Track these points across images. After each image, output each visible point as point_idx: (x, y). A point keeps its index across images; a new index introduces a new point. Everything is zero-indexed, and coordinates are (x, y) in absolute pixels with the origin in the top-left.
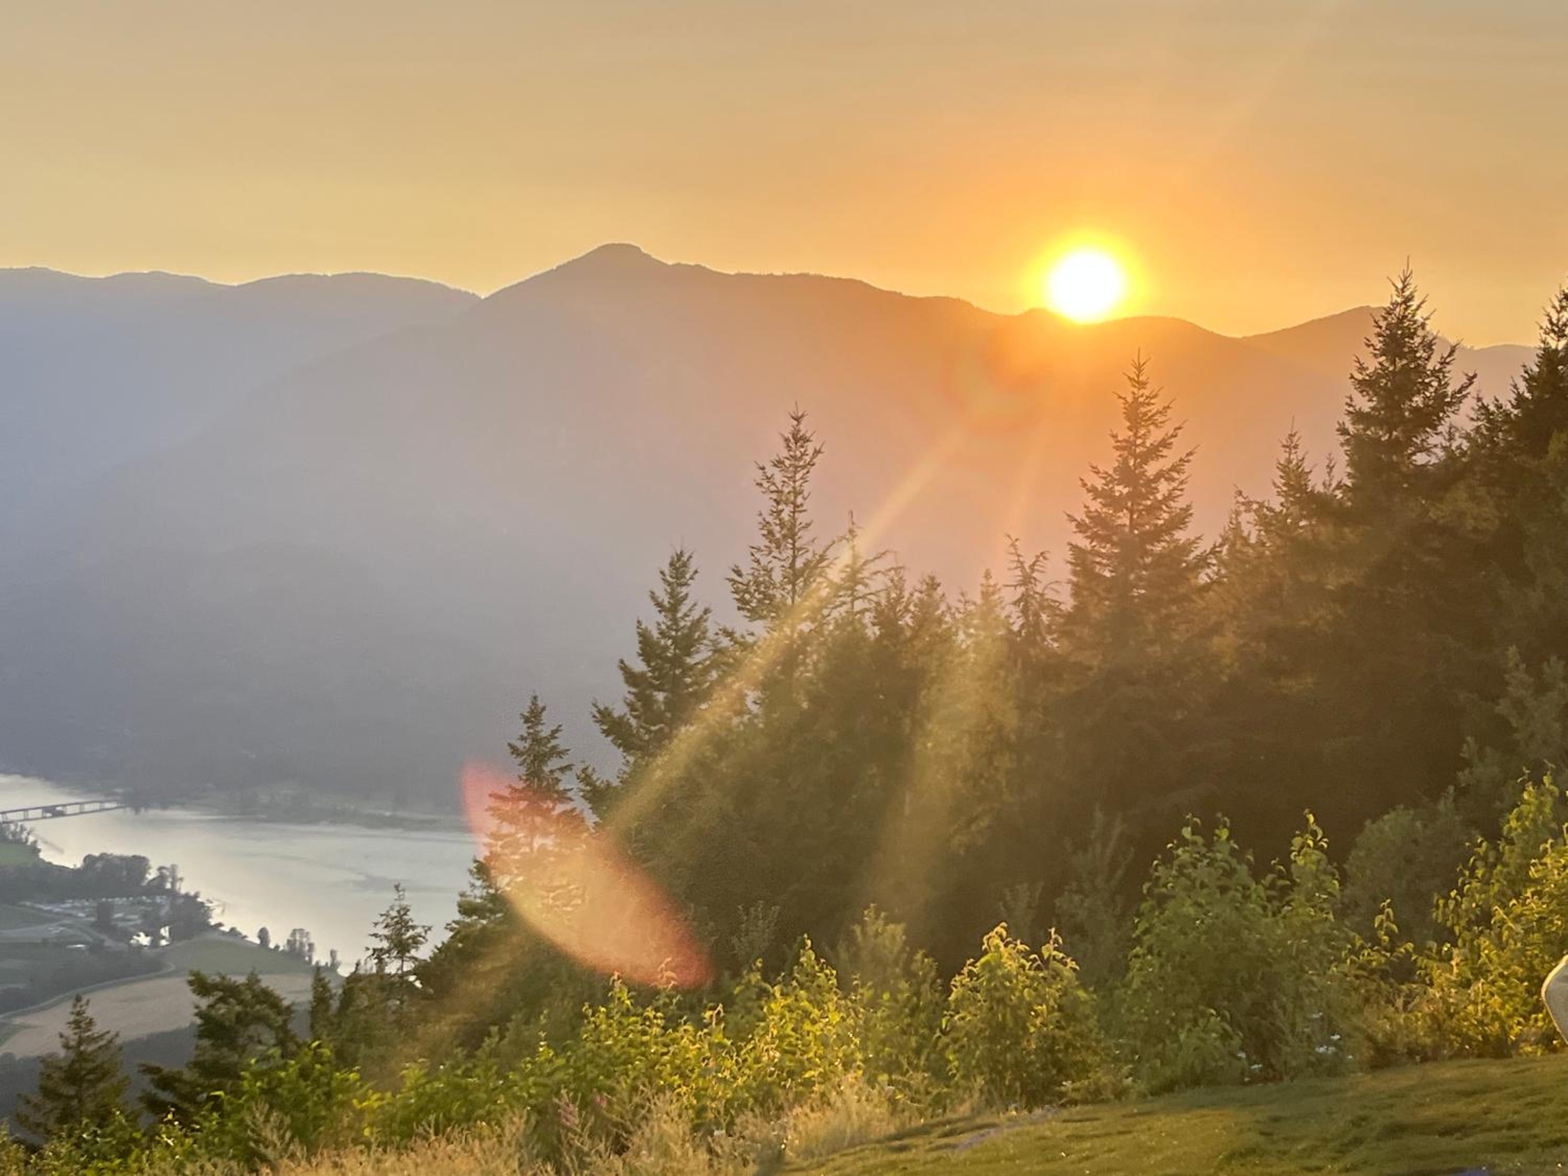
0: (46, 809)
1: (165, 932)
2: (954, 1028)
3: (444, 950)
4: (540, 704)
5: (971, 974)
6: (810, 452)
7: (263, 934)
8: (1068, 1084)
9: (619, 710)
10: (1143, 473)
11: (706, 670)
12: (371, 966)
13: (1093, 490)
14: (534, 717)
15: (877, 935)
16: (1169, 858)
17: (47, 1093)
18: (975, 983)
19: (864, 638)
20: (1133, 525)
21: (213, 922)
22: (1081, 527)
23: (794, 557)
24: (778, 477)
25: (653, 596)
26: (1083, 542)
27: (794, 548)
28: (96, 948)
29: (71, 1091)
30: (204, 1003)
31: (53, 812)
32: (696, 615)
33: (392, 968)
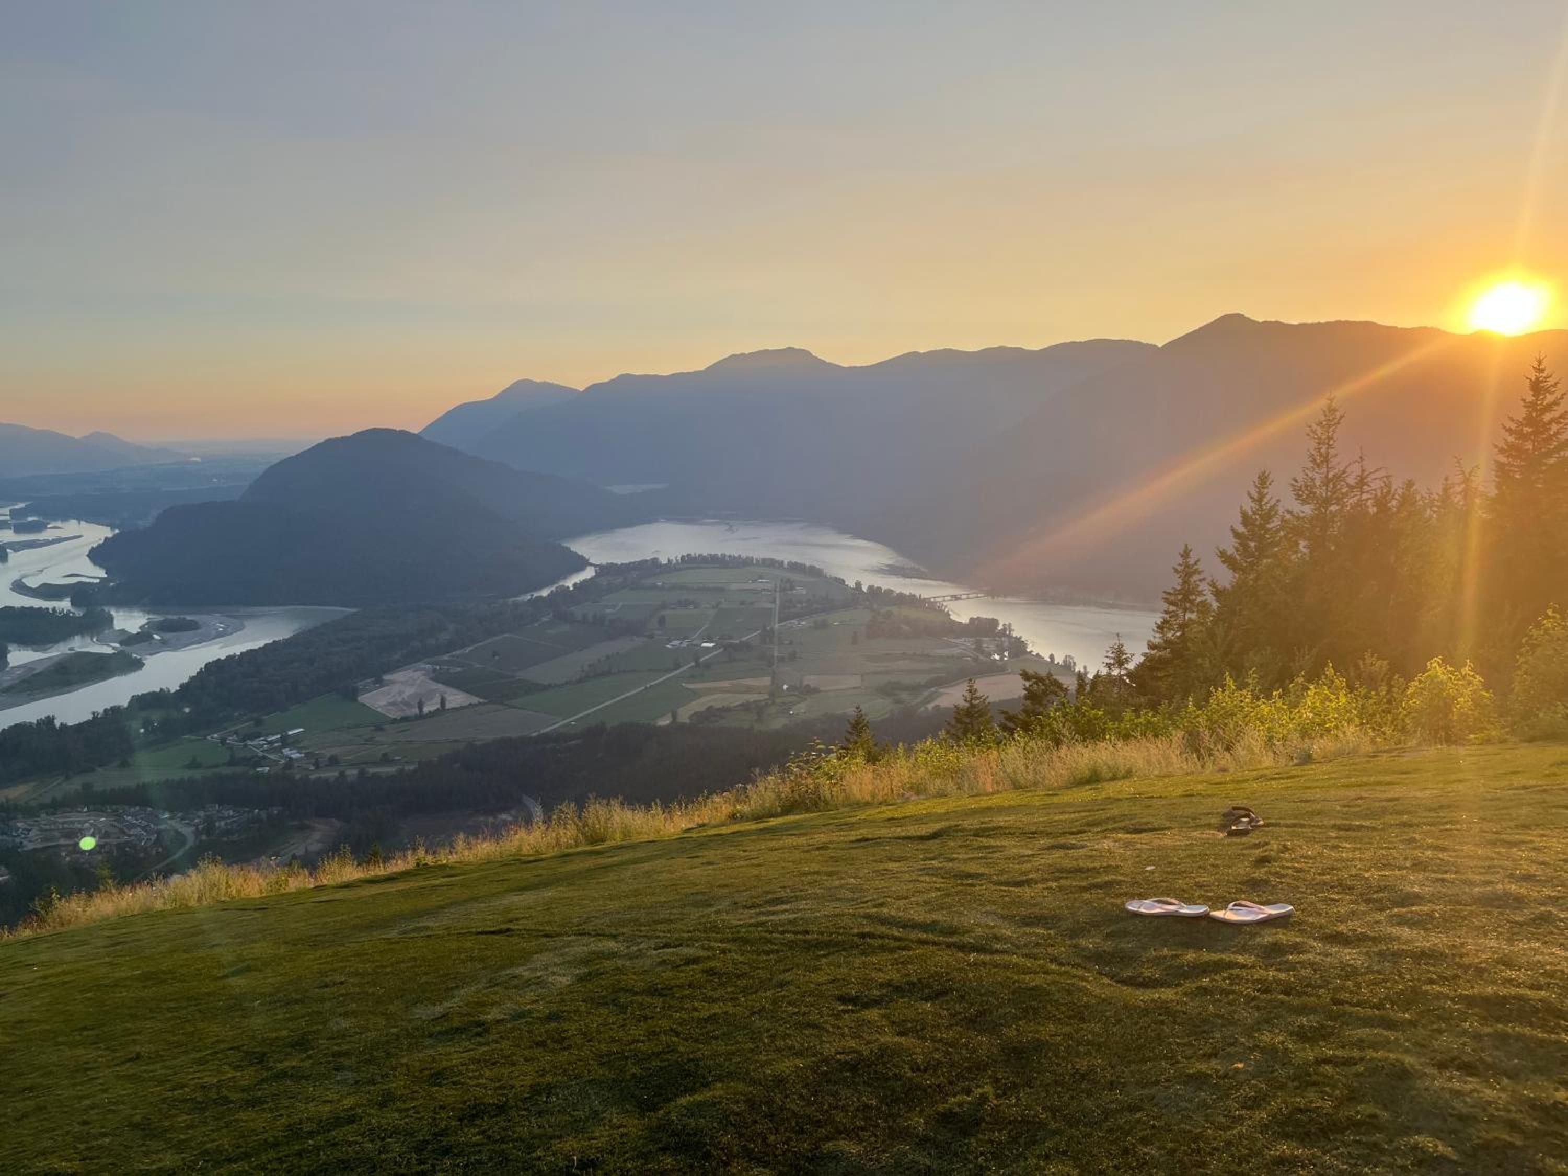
0: (952, 596)
1: (1006, 654)
2: (1410, 706)
3: (1141, 666)
4: (1190, 548)
5: (1420, 682)
6: (1338, 417)
7: (1052, 657)
8: (1472, 736)
9: (1230, 551)
10: (1542, 420)
11: (1278, 531)
12: (1104, 671)
13: (1510, 431)
14: (1186, 554)
15: (1372, 665)
16: (1538, 625)
17: (959, 721)
18: (1422, 685)
19: (1368, 513)
20: (1534, 450)
21: (1028, 650)
22: (1502, 451)
23: (1328, 472)
24: (1319, 431)
25: (1249, 494)
26: (1503, 459)
27: (1327, 467)
28: (976, 660)
29: (968, 720)
30: (1027, 684)
31: (956, 598)
32: (1272, 503)
33: (1115, 672)
